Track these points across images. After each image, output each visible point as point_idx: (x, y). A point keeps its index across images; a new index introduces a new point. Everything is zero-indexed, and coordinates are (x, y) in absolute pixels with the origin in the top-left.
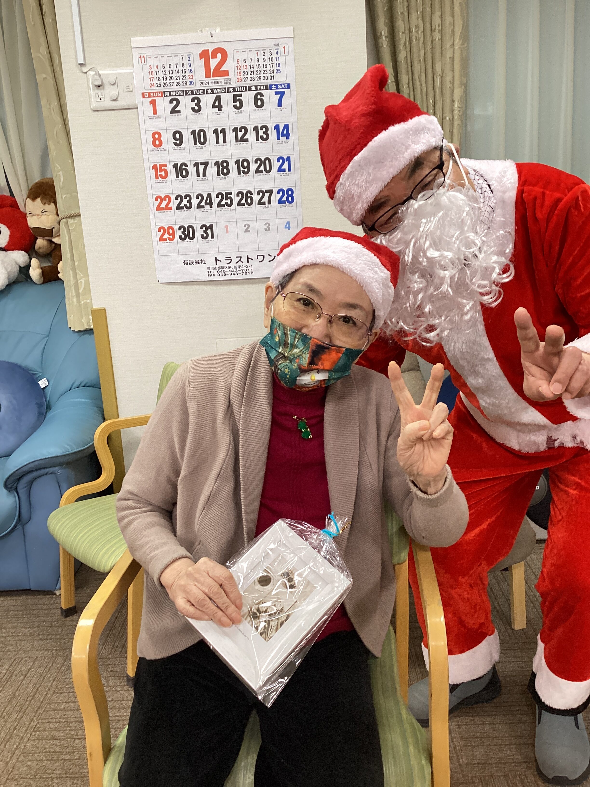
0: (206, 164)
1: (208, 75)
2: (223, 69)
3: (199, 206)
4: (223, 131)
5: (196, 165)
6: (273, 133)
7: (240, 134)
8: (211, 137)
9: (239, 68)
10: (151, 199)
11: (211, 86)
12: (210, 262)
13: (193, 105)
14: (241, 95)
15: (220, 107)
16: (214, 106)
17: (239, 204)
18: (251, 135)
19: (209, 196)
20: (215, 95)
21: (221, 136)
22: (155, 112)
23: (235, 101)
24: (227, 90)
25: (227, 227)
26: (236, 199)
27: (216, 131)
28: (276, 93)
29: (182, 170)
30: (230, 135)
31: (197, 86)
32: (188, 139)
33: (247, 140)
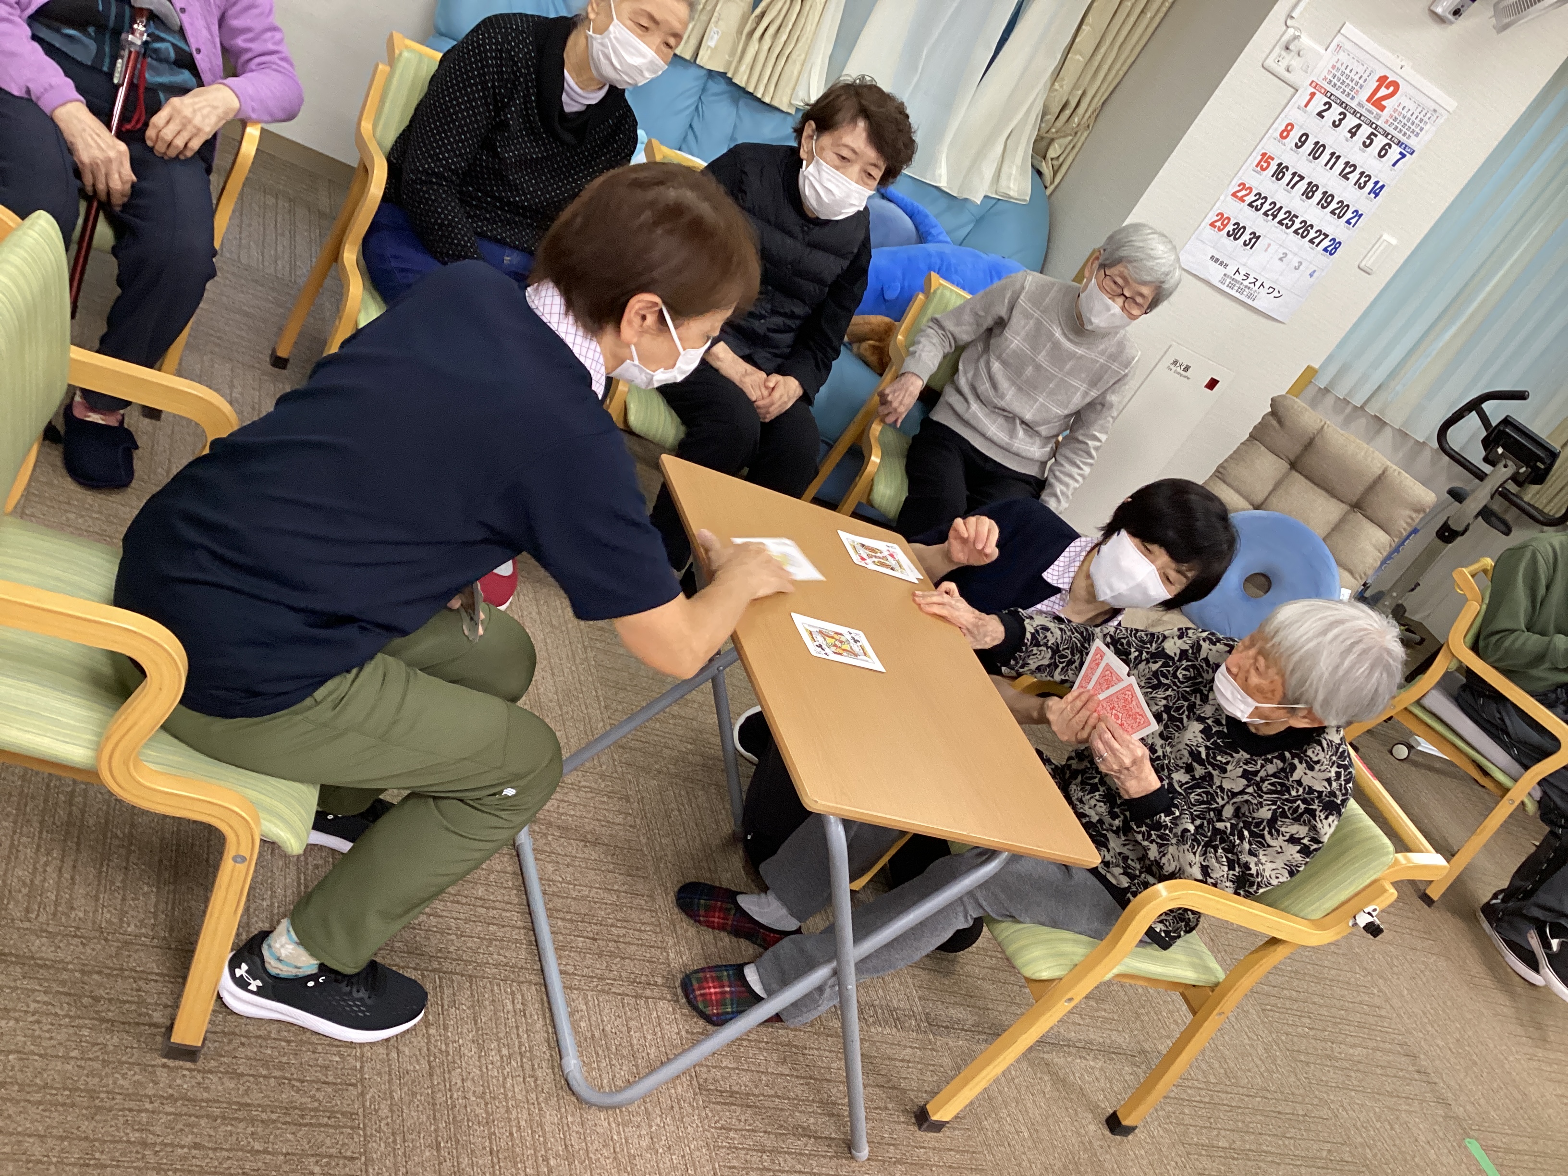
0: (1302, 178)
1: (1368, 100)
2: (1384, 103)
3: (1266, 214)
4: (1338, 157)
5: (1294, 174)
6: (1370, 185)
7: (1348, 170)
8: (1326, 156)
9: (1395, 110)
10: (1237, 181)
11: (1363, 111)
12: (1231, 270)
13: (1337, 118)
14: (1376, 136)
15: (1353, 134)
16: (1350, 131)
17: (1296, 232)
18: (1354, 177)
19: (1281, 208)
20: (1358, 122)
21: (1333, 160)
22: (1306, 106)
23: (1368, 138)
24: (1371, 124)
25: (1269, 245)
26: (1297, 225)
27: (1333, 154)
28: (1401, 153)
29: (1281, 171)
30: (1340, 165)
31: (1353, 104)
32: (1309, 146)
33: (1348, 179)
